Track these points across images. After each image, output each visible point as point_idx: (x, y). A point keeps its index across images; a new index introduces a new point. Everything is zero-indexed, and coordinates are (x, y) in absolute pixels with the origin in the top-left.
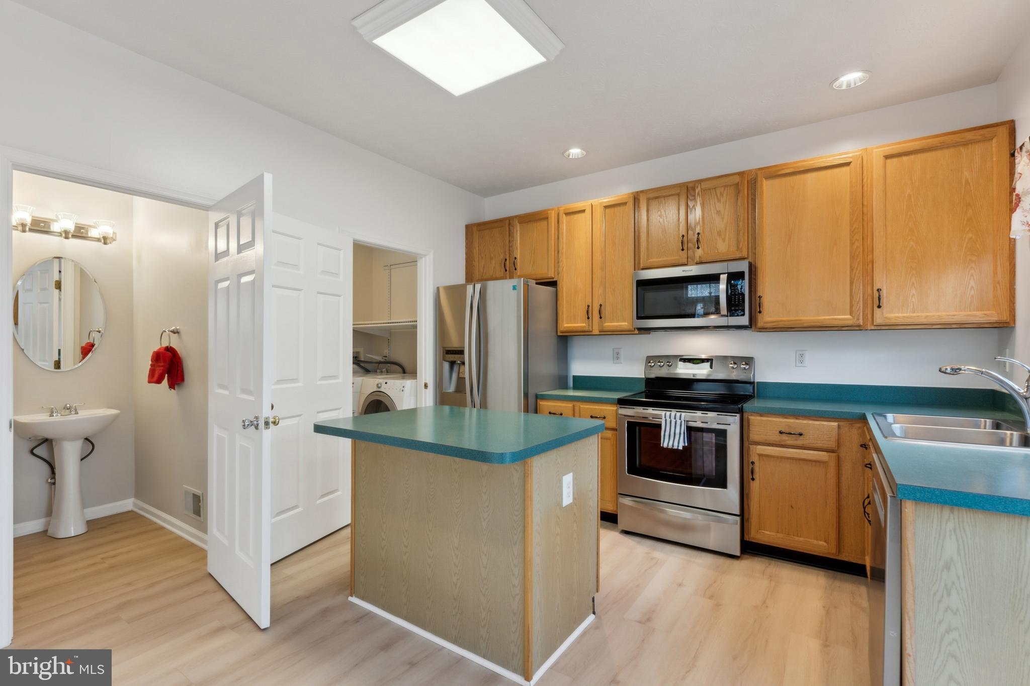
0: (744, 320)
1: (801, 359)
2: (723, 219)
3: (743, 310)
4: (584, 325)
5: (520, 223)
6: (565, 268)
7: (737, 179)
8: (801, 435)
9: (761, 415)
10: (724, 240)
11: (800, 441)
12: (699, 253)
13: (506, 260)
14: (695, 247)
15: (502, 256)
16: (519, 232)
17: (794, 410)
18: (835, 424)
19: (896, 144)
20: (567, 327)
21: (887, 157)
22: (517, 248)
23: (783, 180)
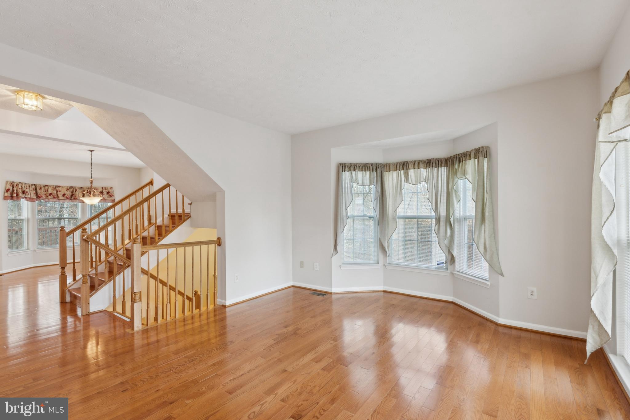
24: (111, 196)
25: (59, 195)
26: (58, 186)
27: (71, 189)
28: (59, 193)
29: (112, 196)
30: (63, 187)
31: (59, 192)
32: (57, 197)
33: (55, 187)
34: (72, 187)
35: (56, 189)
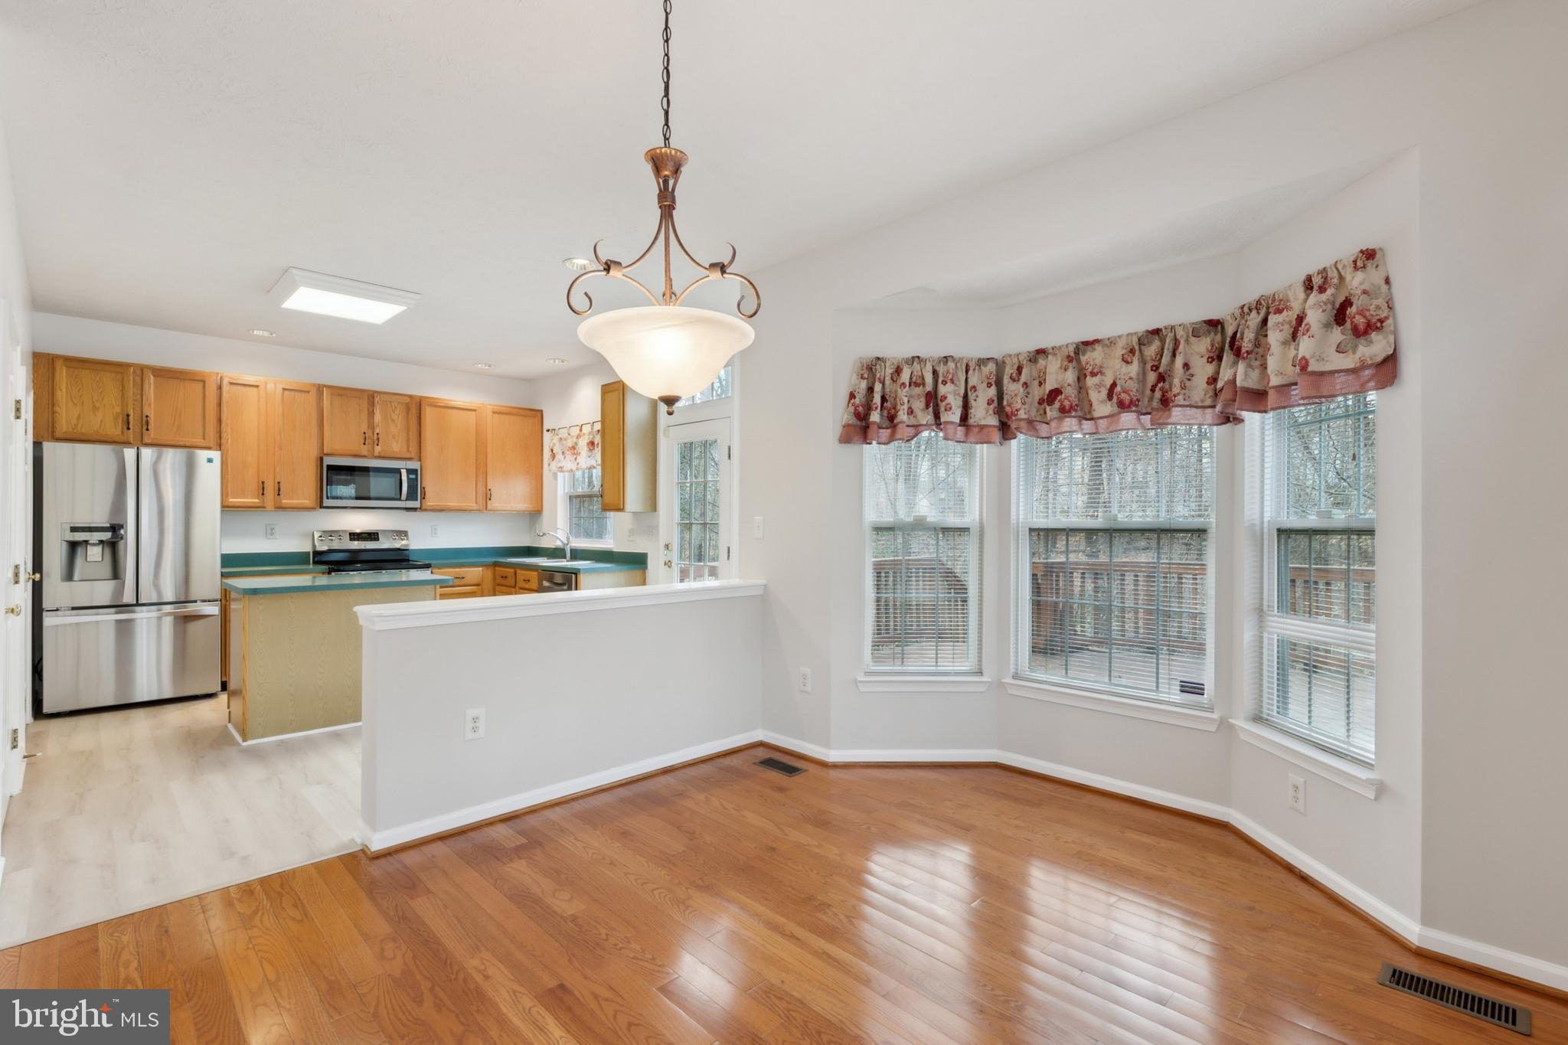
0: (416, 504)
1: (434, 532)
2: (396, 426)
3: (417, 497)
4: (257, 500)
5: (154, 376)
6: (230, 440)
7: (408, 400)
8: (463, 578)
9: (439, 568)
10: (397, 442)
11: (463, 582)
12: (378, 449)
13: (128, 415)
14: (374, 443)
15: (118, 409)
16: (152, 386)
17: (472, 563)
18: (481, 569)
19: (497, 406)
20: (232, 502)
21: (494, 412)
22: (150, 405)
23: (439, 409)
24: (1363, 332)
25: (1094, 396)
26: (1086, 344)
27: (1150, 343)
28: (1090, 381)
29: (1366, 333)
30: (1111, 342)
31: (1093, 374)
32: (1080, 409)
33: (1072, 354)
34: (1156, 332)
35: (1079, 361)
